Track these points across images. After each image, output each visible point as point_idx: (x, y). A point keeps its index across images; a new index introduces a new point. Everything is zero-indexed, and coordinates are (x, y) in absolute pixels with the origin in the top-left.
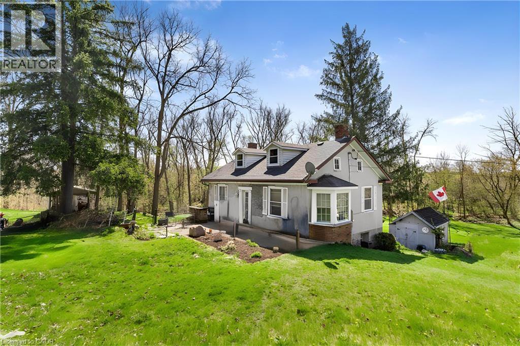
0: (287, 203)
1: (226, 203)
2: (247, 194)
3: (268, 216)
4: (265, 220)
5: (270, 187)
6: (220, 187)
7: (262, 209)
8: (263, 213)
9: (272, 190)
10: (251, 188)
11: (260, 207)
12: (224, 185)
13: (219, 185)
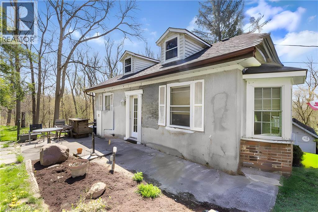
0: (203, 105)
1: (110, 113)
2: (136, 101)
3: (166, 128)
4: (163, 134)
5: (169, 85)
6: (106, 97)
7: (157, 117)
8: (159, 124)
9: (172, 89)
10: (141, 91)
11: (155, 115)
12: (110, 94)
13: (105, 95)
